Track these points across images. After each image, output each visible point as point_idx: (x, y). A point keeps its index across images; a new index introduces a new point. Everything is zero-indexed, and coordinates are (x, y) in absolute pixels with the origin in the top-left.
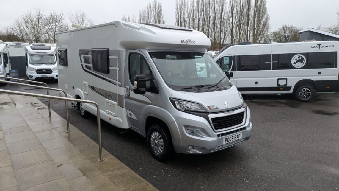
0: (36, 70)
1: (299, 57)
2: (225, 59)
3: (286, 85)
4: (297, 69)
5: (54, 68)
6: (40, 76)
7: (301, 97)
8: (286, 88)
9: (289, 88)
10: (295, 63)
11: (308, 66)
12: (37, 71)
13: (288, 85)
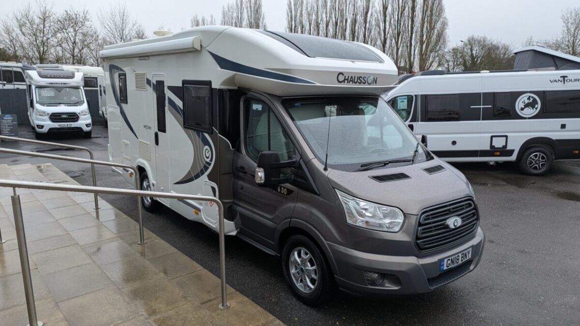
1: (529, 99)
2: (399, 101)
3: (505, 146)
4: (525, 118)
5: (82, 112)
6: (56, 125)
7: (531, 167)
8: (504, 151)
9: (510, 153)
10: (522, 109)
11: (543, 114)
12: (52, 117)
13: (509, 148)
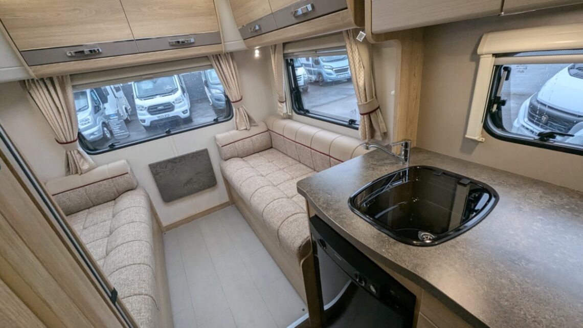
0: (147, 109)
